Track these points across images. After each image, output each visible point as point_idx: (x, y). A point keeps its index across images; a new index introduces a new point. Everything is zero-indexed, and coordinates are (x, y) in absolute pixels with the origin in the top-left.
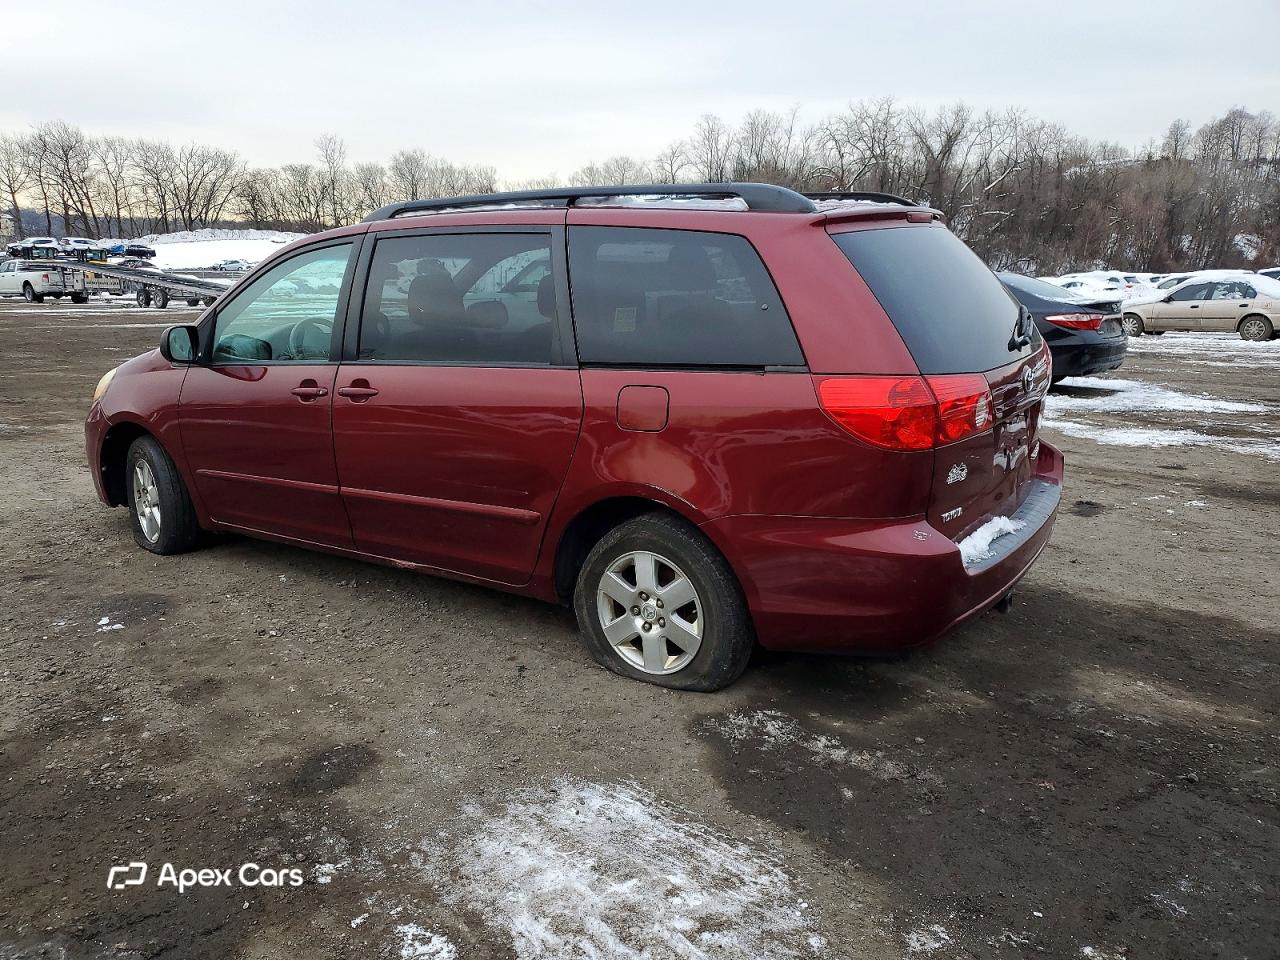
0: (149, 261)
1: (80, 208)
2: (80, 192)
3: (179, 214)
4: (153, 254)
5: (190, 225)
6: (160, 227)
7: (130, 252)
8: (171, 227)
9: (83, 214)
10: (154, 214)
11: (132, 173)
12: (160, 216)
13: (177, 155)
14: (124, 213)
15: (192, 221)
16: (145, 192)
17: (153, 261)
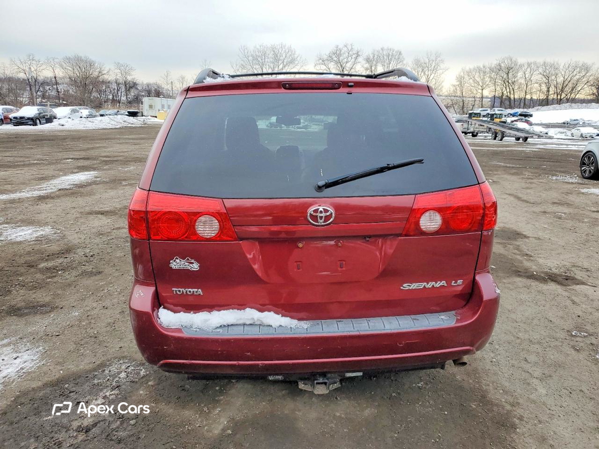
0: (529, 119)
1: (509, 95)
2: (511, 88)
3: (555, 97)
4: (531, 116)
5: (560, 101)
6: (544, 103)
7: (521, 115)
8: (550, 103)
9: (510, 98)
10: (543, 97)
11: (537, 77)
12: (545, 97)
13: (561, 67)
14: (528, 97)
15: (561, 99)
16: (540, 85)
17: (530, 119)
